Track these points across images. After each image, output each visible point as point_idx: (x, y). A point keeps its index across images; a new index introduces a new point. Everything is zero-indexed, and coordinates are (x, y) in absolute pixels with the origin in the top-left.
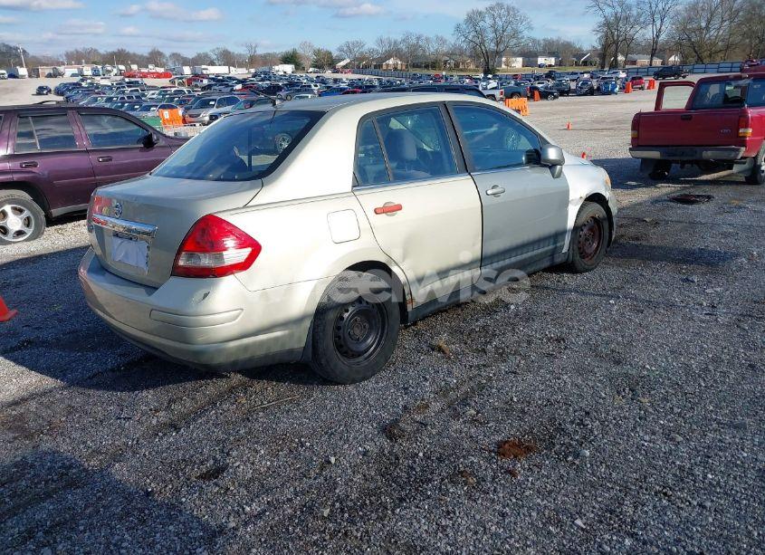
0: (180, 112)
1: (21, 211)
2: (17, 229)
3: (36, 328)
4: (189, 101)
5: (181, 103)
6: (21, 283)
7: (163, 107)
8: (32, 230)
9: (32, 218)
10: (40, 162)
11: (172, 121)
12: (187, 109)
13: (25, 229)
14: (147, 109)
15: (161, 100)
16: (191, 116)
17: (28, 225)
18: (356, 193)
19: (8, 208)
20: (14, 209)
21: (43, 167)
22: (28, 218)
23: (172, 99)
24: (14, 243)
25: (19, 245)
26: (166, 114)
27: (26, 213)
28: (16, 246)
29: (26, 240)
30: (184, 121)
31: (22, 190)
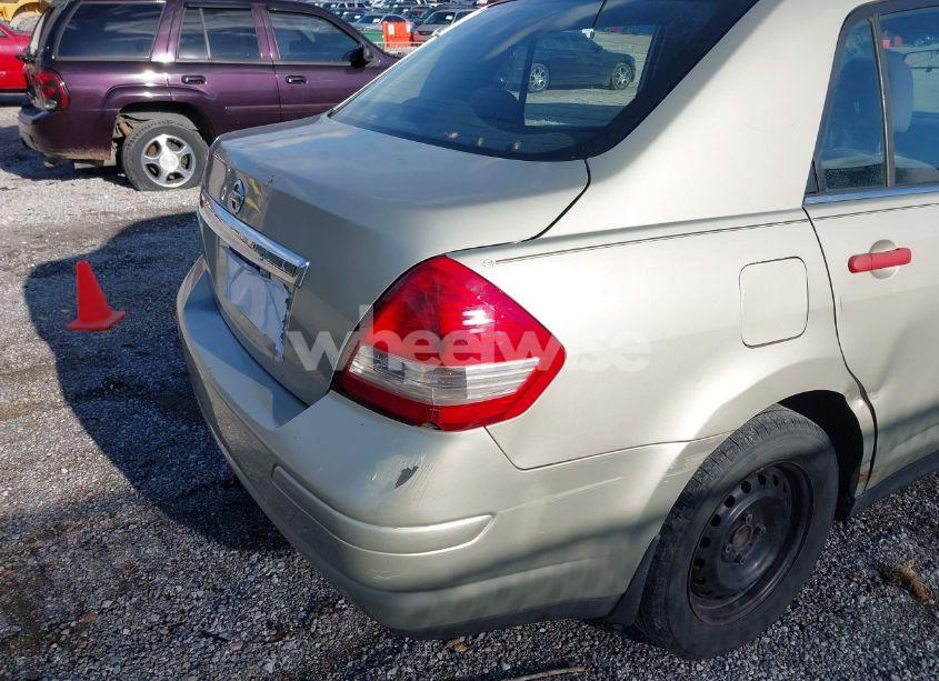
0: (409, 27)
1: (179, 145)
2: (172, 171)
3: (140, 354)
4: (420, 13)
5: (411, 16)
6: (148, 260)
7: (389, 19)
8: (191, 173)
9: (193, 157)
10: (209, 76)
11: (396, 38)
12: (417, 24)
13: (183, 171)
14: (369, 20)
15: (387, 11)
16: (420, 33)
17: (187, 167)
18: (813, 213)
19: (162, 139)
20: (171, 141)
21: (211, 84)
22: (188, 156)
23: (400, 10)
24: (167, 189)
25: (171, 193)
26: (391, 28)
27: (186, 149)
28: (168, 194)
29: (182, 187)
30: (412, 39)
31: (184, 114)
